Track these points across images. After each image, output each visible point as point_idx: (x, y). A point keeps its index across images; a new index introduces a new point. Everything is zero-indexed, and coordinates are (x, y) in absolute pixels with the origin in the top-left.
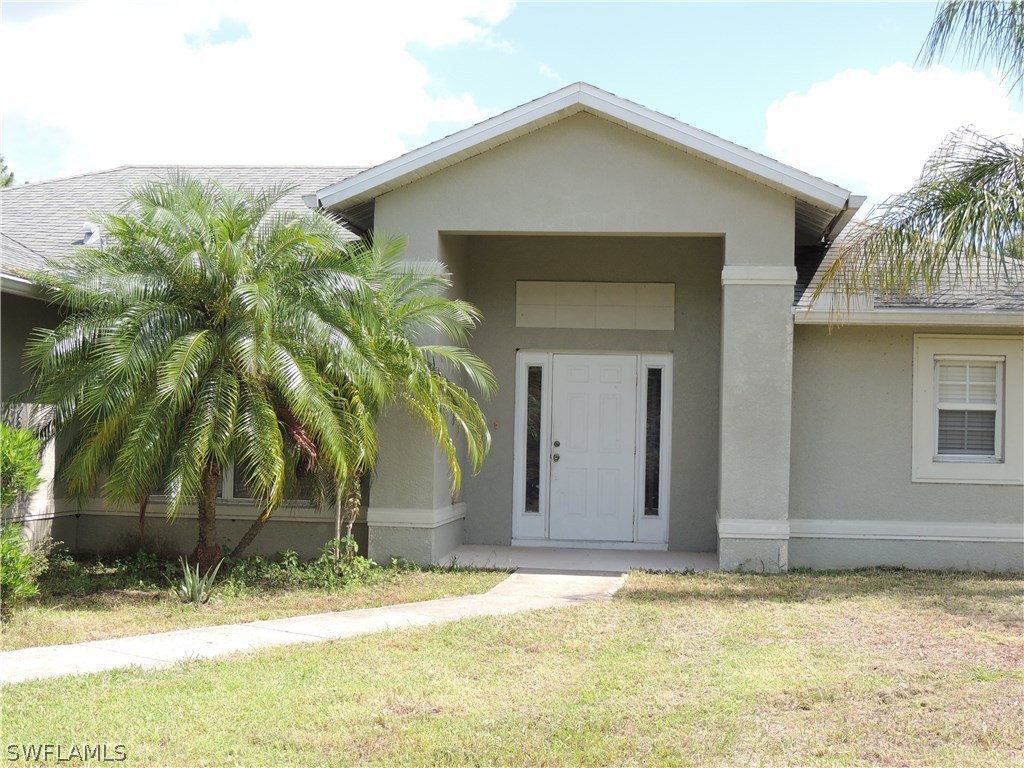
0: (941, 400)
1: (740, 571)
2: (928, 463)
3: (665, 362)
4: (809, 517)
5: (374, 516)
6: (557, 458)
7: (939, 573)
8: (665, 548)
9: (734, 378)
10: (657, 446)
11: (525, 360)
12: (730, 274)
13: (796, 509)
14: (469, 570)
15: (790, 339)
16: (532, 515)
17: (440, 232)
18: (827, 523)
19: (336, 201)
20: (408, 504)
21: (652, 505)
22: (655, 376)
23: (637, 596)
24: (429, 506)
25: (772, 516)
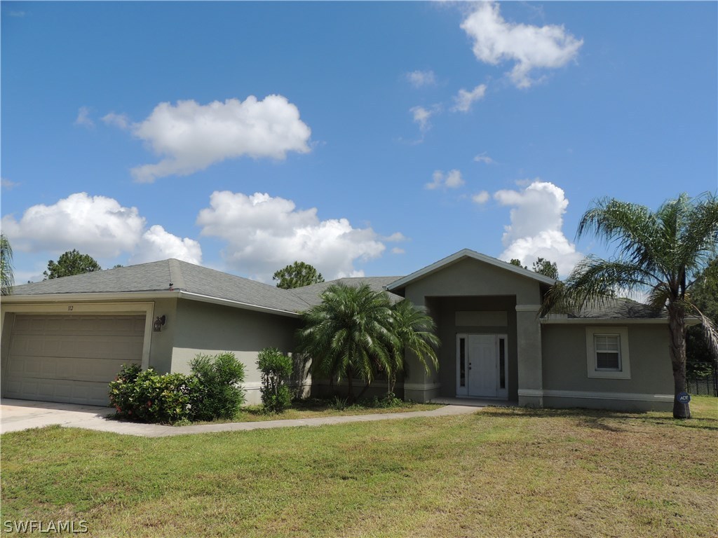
0: (597, 349)
1: (526, 407)
2: (593, 371)
3: (505, 337)
4: (550, 389)
5: (407, 386)
6: (470, 368)
7: (598, 410)
8: (507, 399)
9: (521, 342)
10: (504, 365)
11: (459, 336)
12: (518, 308)
13: (545, 387)
14: (434, 404)
15: (540, 329)
16: (463, 388)
17: (426, 297)
18: (557, 391)
19: (392, 288)
20: (417, 383)
21: (503, 385)
22: (502, 341)
23: (484, 413)
24: (423, 383)
25: (537, 389)
